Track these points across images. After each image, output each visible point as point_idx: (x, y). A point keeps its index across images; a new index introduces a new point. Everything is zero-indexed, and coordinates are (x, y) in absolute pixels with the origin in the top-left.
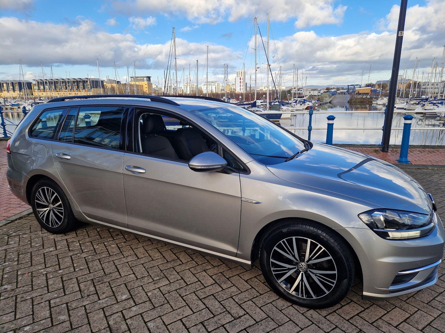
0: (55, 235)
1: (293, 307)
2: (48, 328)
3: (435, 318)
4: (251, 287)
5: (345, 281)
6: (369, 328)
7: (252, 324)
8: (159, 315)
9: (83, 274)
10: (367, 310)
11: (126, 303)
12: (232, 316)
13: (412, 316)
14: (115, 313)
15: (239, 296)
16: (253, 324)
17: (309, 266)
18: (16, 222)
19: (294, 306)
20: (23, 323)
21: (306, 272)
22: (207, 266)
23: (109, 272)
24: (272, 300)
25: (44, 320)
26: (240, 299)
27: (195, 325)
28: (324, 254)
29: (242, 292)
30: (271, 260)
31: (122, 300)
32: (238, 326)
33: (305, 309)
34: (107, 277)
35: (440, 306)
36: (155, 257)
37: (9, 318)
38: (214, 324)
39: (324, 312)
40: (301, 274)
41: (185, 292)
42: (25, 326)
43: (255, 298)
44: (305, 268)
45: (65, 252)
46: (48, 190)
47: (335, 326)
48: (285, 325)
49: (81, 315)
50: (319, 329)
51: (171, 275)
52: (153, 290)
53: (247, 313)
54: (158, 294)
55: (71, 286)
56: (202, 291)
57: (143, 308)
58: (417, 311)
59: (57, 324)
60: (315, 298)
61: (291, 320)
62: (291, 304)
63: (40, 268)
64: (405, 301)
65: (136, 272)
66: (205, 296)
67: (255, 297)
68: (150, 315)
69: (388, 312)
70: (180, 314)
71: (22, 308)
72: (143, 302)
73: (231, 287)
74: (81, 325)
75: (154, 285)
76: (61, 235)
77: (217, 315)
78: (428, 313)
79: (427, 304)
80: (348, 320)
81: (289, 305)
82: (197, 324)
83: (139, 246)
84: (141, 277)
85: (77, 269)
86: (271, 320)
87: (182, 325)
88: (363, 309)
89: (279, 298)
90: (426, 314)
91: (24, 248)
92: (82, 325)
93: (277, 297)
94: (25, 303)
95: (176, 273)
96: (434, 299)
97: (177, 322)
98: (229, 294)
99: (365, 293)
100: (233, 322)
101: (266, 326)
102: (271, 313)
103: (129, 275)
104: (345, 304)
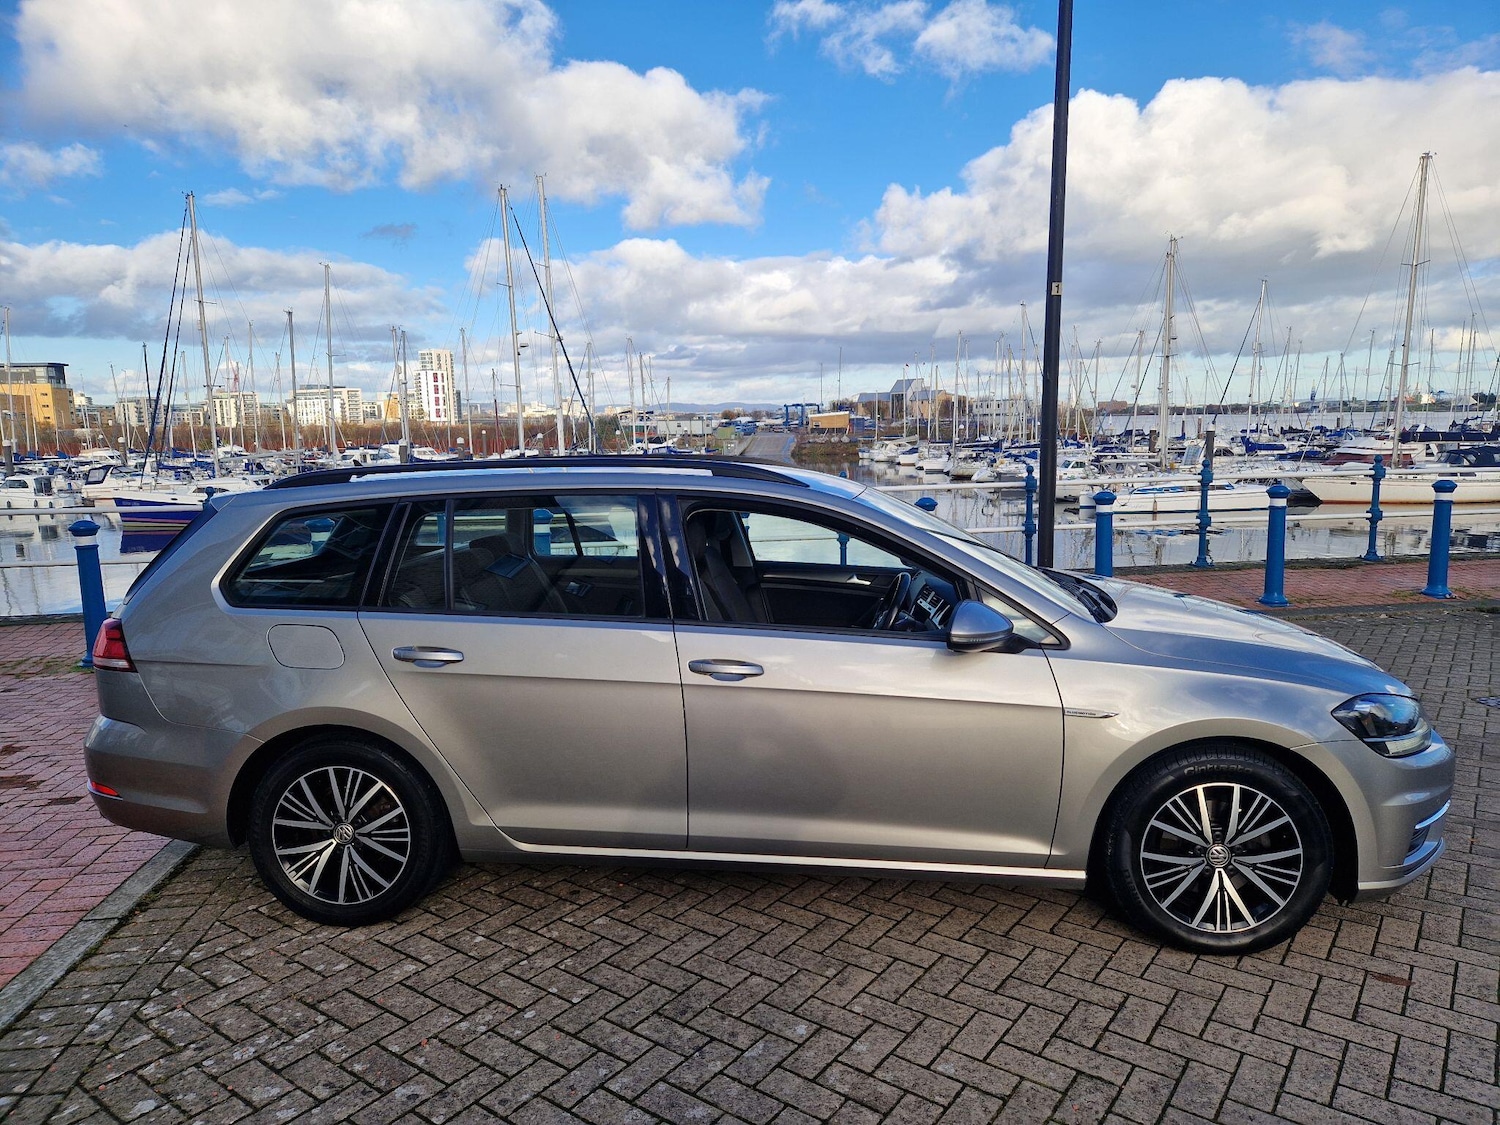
11: (826, 1042)
31: (805, 1038)
40: (1216, 874)
52: (855, 997)
56: (978, 975)
66: (998, 983)
76: (386, 926)
86: (1191, 996)
95: (868, 952)
99: (1362, 886)
103: (746, 979)
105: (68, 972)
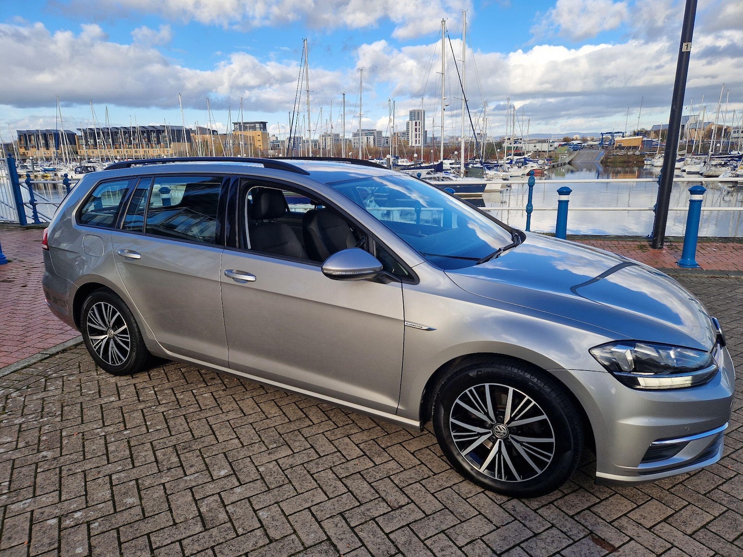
0: (118, 378)
1: (485, 494)
2: (108, 515)
3: (715, 518)
4: (420, 463)
5: (569, 454)
6: (605, 529)
7: (419, 518)
8: (275, 501)
9: (161, 437)
10: (604, 503)
11: (226, 482)
12: (389, 506)
13: (678, 514)
14: (210, 496)
15: (401, 476)
16: (421, 517)
17: (511, 430)
18: (57, 356)
19: (486, 492)
20: (72, 507)
21: (506, 440)
22: (351, 429)
23: (200, 434)
24: (452, 483)
25: (102, 504)
26: (401, 479)
27: (331, 517)
28: (534, 412)
29: (405, 470)
30: (451, 420)
31: (220, 477)
32: (397, 519)
33: (505, 499)
34: (197, 443)
35: (726, 499)
36: (270, 413)
37: (51, 499)
38: (359, 517)
39: (535, 504)
41: (317, 468)
42: (75, 512)
43: (426, 479)
44: (504, 433)
45: (133, 403)
46: (106, 306)
47: (550, 525)
48: (470, 520)
49: (157, 497)
50: (524, 528)
51: (295, 441)
52: (268, 463)
53: (412, 501)
54: (275, 469)
55: (143, 454)
56: (343, 467)
57: (252, 489)
58: (686, 506)
59: (122, 510)
60: (519, 480)
61: (480, 513)
62: (483, 490)
63: (95, 426)
64: (668, 490)
65: (241, 436)
66: (347, 474)
67: (425, 477)
68: (262, 500)
69: (638, 506)
70: (308, 499)
71: (70, 486)
72: (251, 480)
73: (388, 461)
74: (158, 513)
75: (268, 456)
77: (366, 503)
78: (704, 509)
79: (705, 495)
80: (572, 517)
81: (480, 491)
82: (334, 516)
83: (246, 397)
84: (249, 443)
85: (151, 429)
86: (449, 513)
87: (310, 516)
88: (598, 500)
89: (463, 481)
90: (700, 511)
91: (70, 397)
92: (160, 512)
93: (461, 479)
94: (73, 478)
95: (303, 439)
96: (717, 488)
97: (303, 512)
98: (385, 473)
100: (390, 513)
101: (441, 522)
102: (450, 502)
103: (231, 439)
104: (570, 491)
105: (11, 373)
